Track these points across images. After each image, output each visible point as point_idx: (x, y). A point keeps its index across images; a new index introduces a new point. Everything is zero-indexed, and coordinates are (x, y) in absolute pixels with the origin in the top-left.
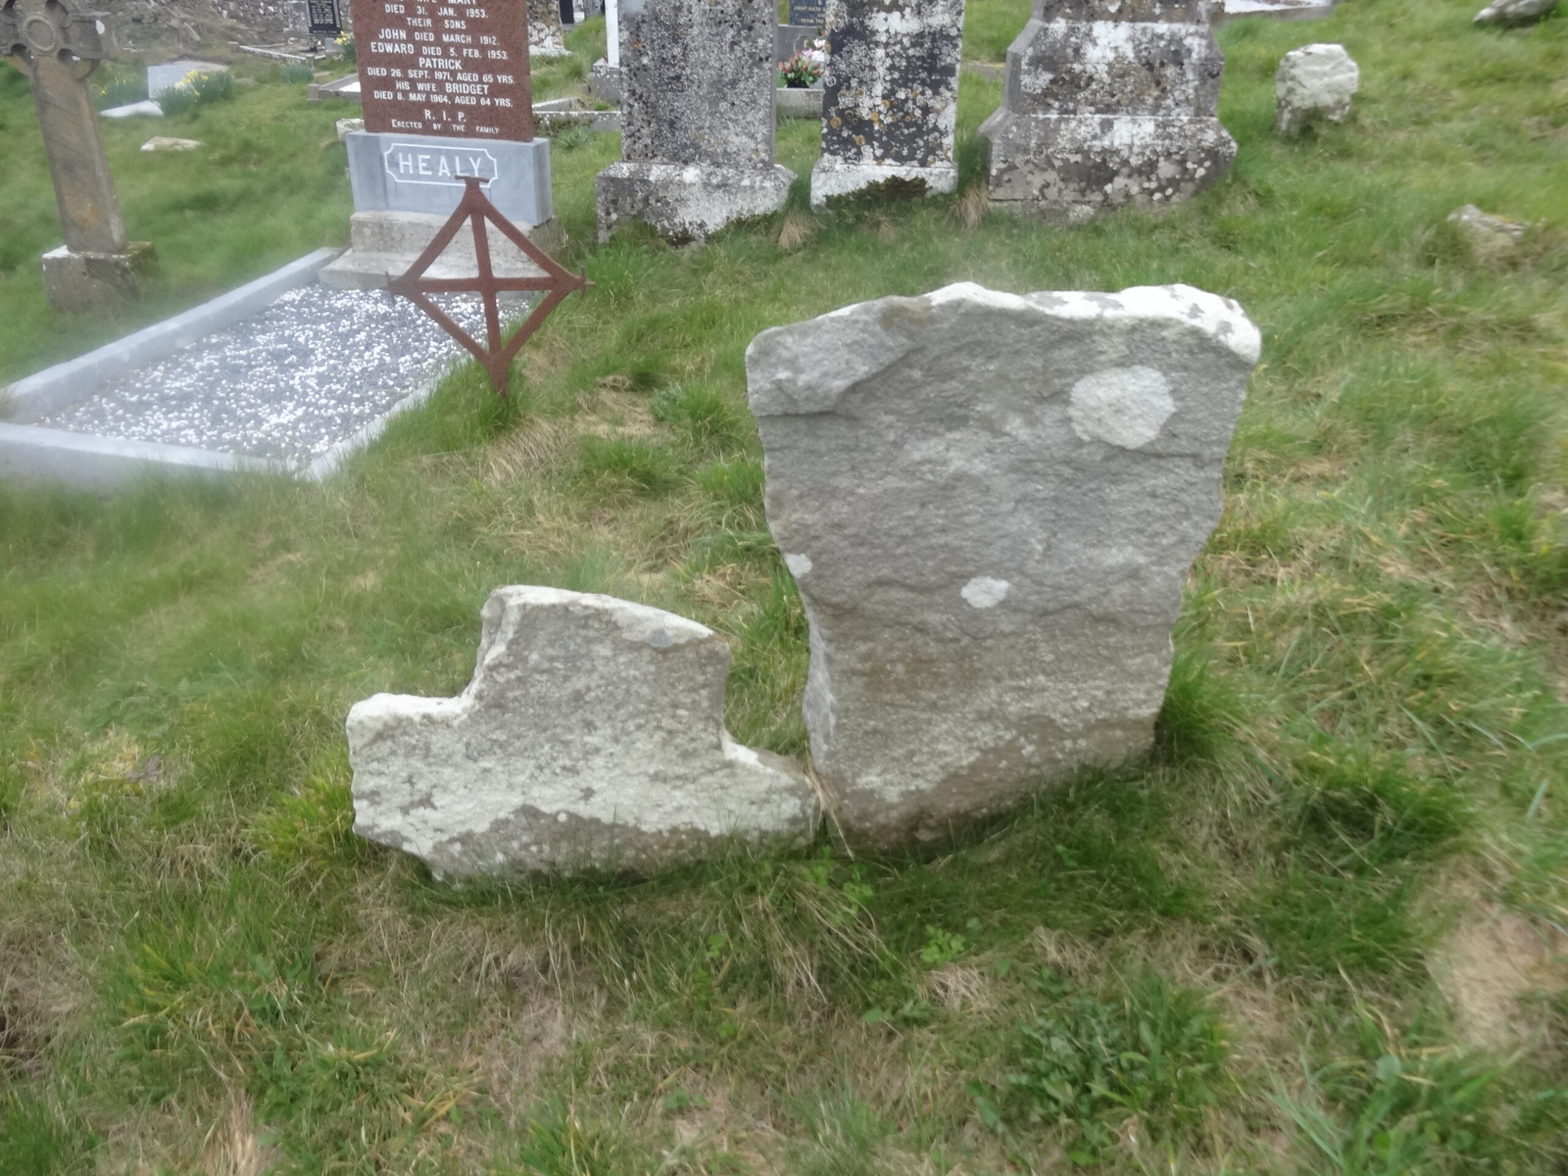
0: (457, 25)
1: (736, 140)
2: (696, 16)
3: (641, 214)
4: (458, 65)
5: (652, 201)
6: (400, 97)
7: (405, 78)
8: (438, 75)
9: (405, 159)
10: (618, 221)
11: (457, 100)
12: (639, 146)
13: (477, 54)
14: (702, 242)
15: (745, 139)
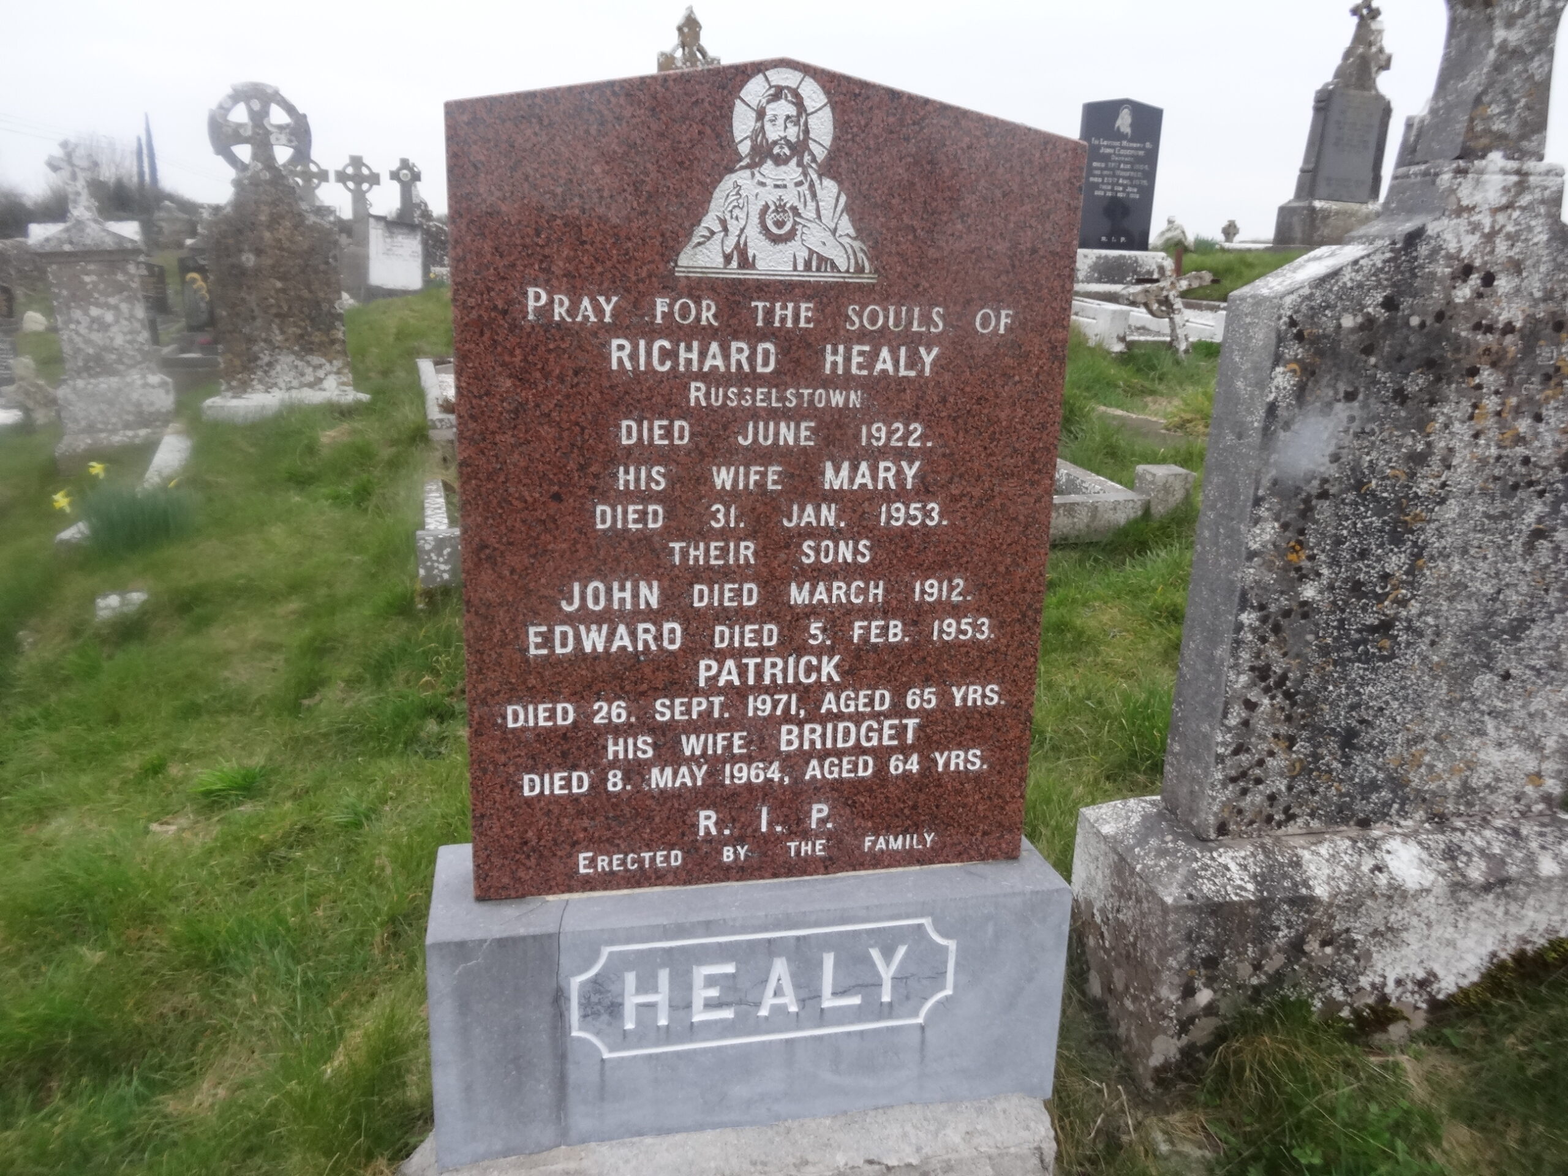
0: (845, 552)
1: (1494, 757)
2: (1461, 475)
3: (1278, 978)
4: (829, 668)
5: (1312, 946)
6: (615, 782)
7: (644, 723)
8: (759, 706)
9: (646, 985)
10: (1210, 1009)
11: (813, 770)
12: (1256, 799)
13: (896, 631)
14: (1419, 1022)
15: (1516, 752)
